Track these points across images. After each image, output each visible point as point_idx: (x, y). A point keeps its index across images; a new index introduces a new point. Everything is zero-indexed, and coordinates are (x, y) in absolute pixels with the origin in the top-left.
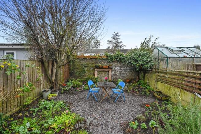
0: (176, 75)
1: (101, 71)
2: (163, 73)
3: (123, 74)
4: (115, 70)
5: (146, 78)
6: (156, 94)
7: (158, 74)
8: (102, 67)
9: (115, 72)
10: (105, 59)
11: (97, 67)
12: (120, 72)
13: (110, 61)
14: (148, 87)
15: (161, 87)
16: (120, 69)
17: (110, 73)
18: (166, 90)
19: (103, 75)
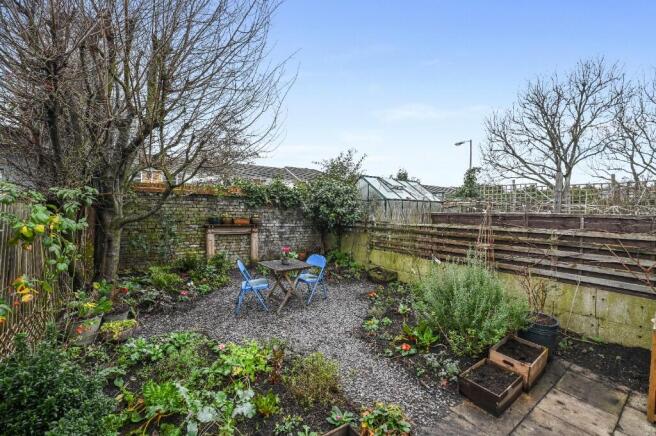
0: (402, 232)
1: (225, 235)
2: (381, 230)
3: (288, 239)
4: (268, 231)
5: (343, 244)
6: (373, 274)
7: (373, 234)
8: (232, 221)
9: (267, 236)
10: (239, 197)
11: (213, 223)
12: (281, 234)
13: (254, 206)
14: (352, 264)
15: (379, 258)
16: (281, 227)
17: (255, 238)
18: (388, 262)
19: (233, 246)
